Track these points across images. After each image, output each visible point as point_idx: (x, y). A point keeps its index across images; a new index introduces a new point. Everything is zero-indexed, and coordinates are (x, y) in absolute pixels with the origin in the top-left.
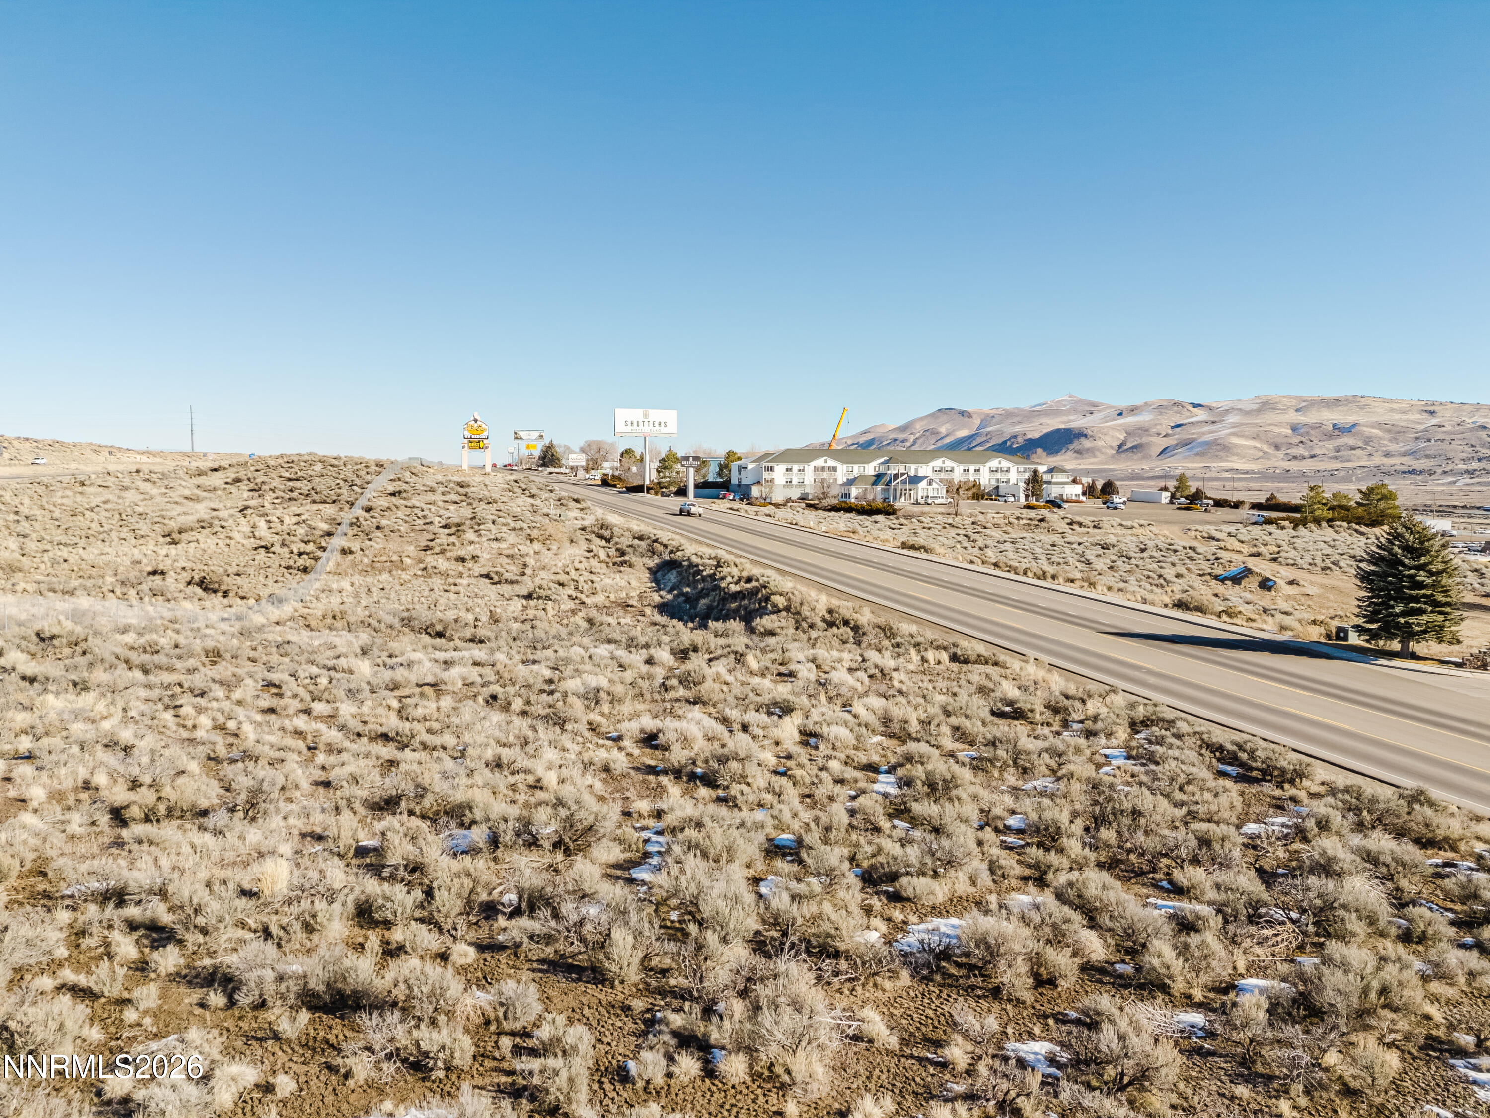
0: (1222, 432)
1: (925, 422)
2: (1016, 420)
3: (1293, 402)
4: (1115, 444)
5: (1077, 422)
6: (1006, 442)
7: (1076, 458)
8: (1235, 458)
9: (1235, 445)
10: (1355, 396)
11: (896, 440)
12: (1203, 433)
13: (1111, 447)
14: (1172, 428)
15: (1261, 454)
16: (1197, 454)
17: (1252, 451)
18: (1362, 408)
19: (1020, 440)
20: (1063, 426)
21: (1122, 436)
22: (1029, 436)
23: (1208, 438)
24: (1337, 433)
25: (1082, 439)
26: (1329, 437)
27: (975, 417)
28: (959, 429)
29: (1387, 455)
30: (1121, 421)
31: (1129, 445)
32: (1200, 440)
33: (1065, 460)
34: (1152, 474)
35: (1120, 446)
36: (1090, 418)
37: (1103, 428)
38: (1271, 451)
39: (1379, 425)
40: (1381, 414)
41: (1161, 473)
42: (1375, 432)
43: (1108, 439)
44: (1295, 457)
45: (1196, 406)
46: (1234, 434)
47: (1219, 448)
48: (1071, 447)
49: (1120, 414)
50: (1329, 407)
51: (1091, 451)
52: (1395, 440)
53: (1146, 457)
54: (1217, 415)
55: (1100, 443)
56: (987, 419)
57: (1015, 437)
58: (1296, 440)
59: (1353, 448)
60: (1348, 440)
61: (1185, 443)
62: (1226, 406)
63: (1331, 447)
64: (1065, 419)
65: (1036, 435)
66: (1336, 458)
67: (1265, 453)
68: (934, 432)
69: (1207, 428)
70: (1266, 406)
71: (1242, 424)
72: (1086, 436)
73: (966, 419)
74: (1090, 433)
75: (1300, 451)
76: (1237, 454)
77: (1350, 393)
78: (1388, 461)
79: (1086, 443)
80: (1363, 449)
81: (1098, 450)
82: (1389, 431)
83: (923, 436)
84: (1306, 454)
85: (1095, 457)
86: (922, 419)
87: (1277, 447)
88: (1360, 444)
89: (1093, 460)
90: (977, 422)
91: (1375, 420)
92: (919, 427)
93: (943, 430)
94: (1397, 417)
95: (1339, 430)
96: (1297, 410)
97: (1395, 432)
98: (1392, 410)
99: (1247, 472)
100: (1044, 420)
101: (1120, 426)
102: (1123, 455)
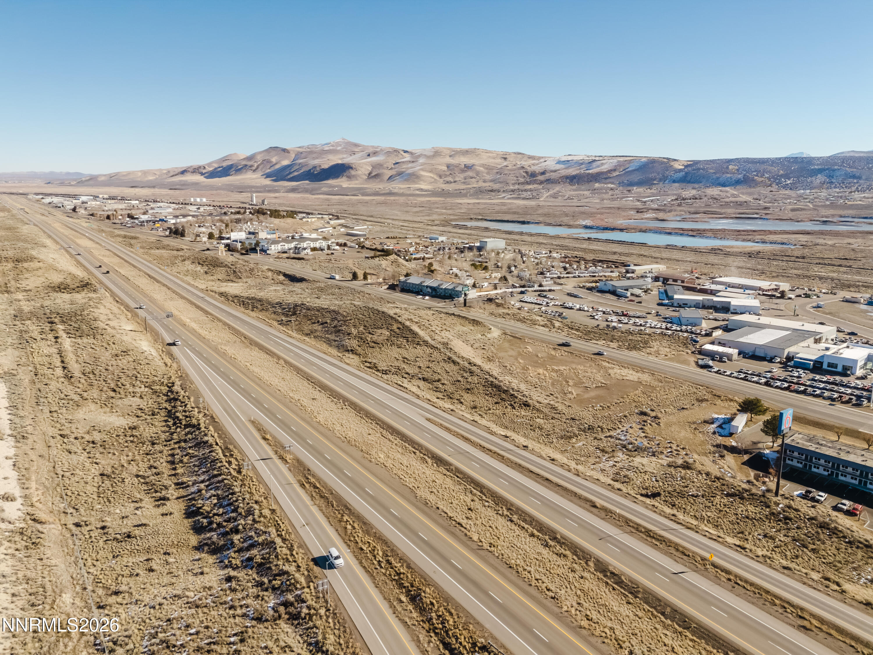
0: (416, 168)
1: (262, 155)
2: (314, 155)
3: (448, 152)
4: (367, 173)
5: (347, 160)
6: (310, 170)
7: (348, 181)
8: (422, 182)
9: (422, 176)
10: (475, 149)
11: (246, 165)
12: (408, 168)
13: (365, 174)
14: (394, 164)
15: (433, 180)
16: (405, 180)
17: (429, 179)
18: (477, 155)
19: (318, 169)
20: (340, 162)
21: (370, 169)
22: (323, 167)
23: (410, 171)
24: (466, 169)
25: (350, 170)
26: (463, 171)
27: (291, 152)
28: (283, 160)
29: (485, 181)
30: (369, 159)
31: (373, 174)
32: (407, 172)
33: (343, 182)
34: (384, 192)
35: (369, 174)
36: (353, 157)
37: (360, 163)
38: (438, 178)
39: (483, 165)
40: (485, 160)
41: (388, 191)
42: (481, 168)
43: (363, 170)
44: (448, 182)
45: (405, 152)
46: (422, 170)
47: (413, 177)
48: (345, 174)
49: (369, 155)
50: (463, 155)
51: (355, 177)
52: (488, 173)
53: (382, 181)
54: (415, 157)
55: (359, 172)
56: (299, 155)
57: (315, 167)
58: (448, 173)
59: (472, 178)
60: (470, 173)
61: (400, 174)
62: (418, 152)
63: (462, 177)
64: (341, 156)
65: (326, 166)
66: (464, 183)
67: (435, 179)
68: (269, 161)
69: (410, 165)
70: (437, 153)
71: (426, 164)
72: (352, 168)
73: (287, 154)
74: (354, 166)
75: (450, 179)
76: (423, 180)
77: (473, 147)
78: (484, 185)
79: (353, 172)
80: (475, 178)
81: (359, 176)
82: (487, 169)
83: (262, 163)
84: (452, 180)
85: (357, 180)
86: (260, 153)
87: (440, 177)
88: (475, 175)
89: (357, 182)
90: (293, 156)
91: (481, 162)
92: (259, 158)
93: (274, 160)
94: (492, 160)
95: (468, 167)
96: (450, 156)
97: (489, 168)
98: (489, 157)
99: (426, 191)
100: (331, 157)
101: (369, 162)
102: (371, 180)
